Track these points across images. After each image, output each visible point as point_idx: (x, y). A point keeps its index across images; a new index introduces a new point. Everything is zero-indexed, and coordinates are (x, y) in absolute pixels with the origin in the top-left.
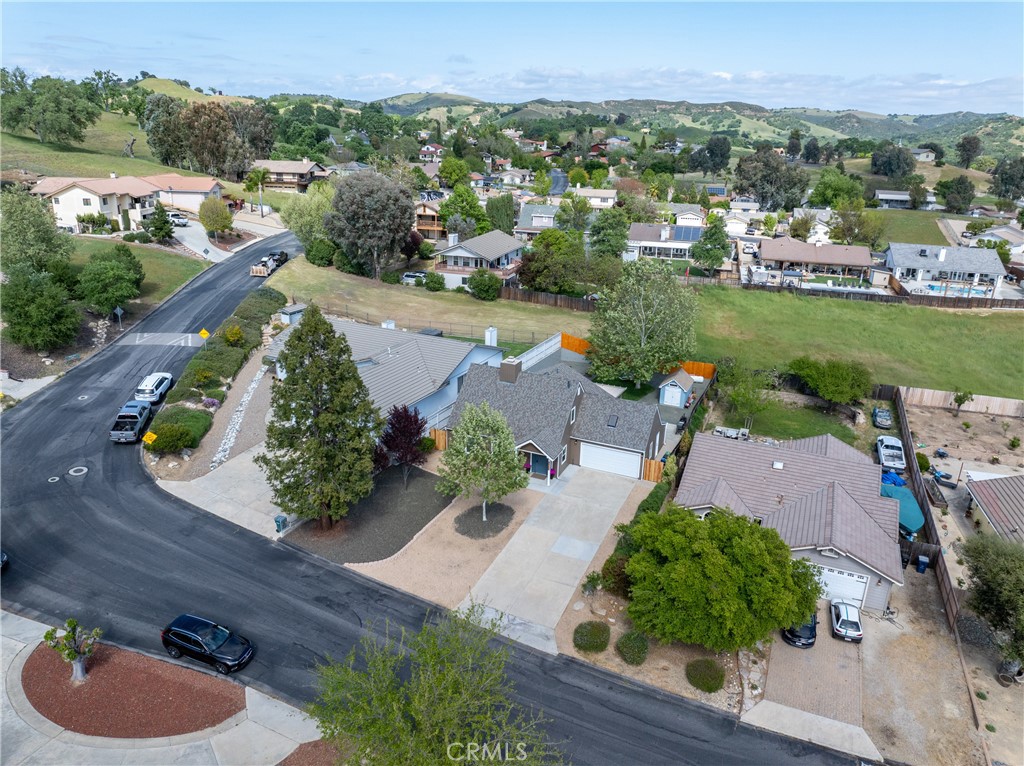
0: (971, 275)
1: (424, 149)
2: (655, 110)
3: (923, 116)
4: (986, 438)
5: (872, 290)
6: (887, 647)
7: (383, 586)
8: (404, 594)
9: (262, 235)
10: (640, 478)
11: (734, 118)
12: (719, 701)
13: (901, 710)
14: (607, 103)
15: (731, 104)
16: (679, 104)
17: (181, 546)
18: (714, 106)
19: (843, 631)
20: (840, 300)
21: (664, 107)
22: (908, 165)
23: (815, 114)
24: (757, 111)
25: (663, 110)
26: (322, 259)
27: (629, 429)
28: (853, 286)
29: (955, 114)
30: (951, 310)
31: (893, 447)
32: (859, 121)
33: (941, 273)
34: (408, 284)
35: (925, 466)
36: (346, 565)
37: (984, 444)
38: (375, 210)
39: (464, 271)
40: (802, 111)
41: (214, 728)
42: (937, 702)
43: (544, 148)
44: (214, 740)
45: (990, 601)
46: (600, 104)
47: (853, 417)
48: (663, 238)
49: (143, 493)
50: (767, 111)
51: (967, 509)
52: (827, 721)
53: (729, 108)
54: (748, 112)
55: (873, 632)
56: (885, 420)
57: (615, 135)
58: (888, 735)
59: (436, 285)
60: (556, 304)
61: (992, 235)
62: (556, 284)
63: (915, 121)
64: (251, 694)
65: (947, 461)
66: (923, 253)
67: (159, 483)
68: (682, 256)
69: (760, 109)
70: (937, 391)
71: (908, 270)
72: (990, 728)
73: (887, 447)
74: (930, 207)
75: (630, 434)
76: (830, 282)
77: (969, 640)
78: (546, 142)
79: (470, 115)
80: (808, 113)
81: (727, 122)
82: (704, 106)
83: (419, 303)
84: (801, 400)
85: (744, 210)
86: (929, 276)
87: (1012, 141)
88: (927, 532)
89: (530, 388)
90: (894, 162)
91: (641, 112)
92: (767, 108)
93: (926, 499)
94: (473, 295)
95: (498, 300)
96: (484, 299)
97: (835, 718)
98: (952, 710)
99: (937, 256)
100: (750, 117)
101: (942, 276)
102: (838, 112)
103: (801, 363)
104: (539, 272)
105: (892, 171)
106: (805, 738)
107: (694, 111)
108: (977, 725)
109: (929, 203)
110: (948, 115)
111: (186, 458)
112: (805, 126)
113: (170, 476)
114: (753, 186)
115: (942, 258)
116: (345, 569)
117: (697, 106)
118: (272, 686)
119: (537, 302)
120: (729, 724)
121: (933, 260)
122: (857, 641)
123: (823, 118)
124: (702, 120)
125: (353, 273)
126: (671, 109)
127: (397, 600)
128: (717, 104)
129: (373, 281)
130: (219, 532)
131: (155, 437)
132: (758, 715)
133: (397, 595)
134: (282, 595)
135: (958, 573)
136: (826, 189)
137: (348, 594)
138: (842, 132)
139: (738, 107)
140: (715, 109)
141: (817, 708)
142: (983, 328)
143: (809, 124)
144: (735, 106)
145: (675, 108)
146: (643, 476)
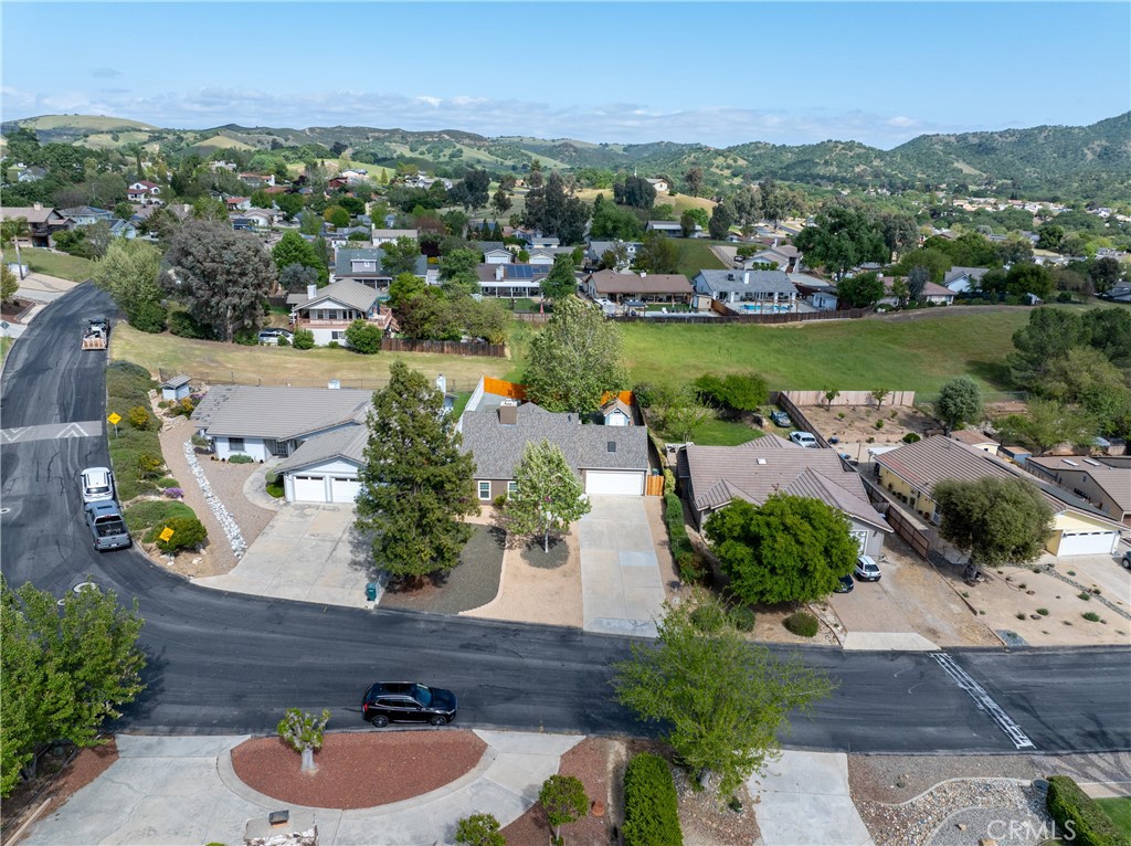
0: (771, 294)
1: (133, 187)
2: (368, 139)
3: (631, 146)
4: (857, 424)
5: (701, 314)
7: (509, 623)
8: (532, 625)
9: (40, 302)
10: (643, 495)
11: (454, 147)
12: (821, 639)
13: (929, 616)
14: (311, 130)
15: (448, 132)
16: (394, 132)
17: (285, 634)
18: (431, 134)
19: (868, 574)
20: (683, 324)
21: (376, 135)
22: (649, 195)
23: (531, 142)
24: (476, 140)
25: (377, 139)
26: (154, 324)
27: (629, 452)
28: (685, 312)
29: (658, 144)
30: (773, 325)
31: (808, 439)
32: (576, 150)
33: (747, 294)
34: (269, 344)
36: (461, 614)
37: (859, 429)
38: (234, 263)
39: (331, 325)
40: (519, 139)
41: (477, 768)
42: (945, 606)
43: (272, 183)
44: (487, 775)
46: (303, 131)
48: (498, 278)
49: (183, 594)
50: (486, 140)
52: (895, 634)
53: (447, 137)
54: (467, 141)
56: (786, 419)
57: (350, 168)
58: (932, 633)
59: (304, 343)
60: (442, 351)
61: (762, 258)
62: (444, 331)
63: (625, 150)
64: (483, 734)
65: (839, 445)
66: (730, 278)
67: (193, 581)
68: (520, 294)
69: (479, 138)
70: (802, 392)
71: (721, 293)
72: (982, 613)
73: (804, 439)
74: (696, 235)
75: (631, 456)
76: (664, 309)
78: (273, 176)
79: (145, 143)
80: (525, 142)
81: (448, 152)
82: (420, 134)
83: (297, 362)
84: (712, 411)
85: (546, 245)
86: (738, 298)
87: (713, 170)
89: (532, 427)
90: (638, 192)
91: (352, 140)
92: (486, 136)
94: (349, 348)
95: (380, 352)
96: (366, 353)
97: (897, 631)
99: (742, 279)
100: (468, 146)
101: (748, 297)
102: (553, 141)
103: (705, 381)
104: (425, 319)
105: (636, 201)
106: (889, 649)
107: (410, 140)
108: (975, 613)
109: (697, 231)
110: (653, 145)
111: (202, 551)
112: (526, 155)
113: (200, 572)
114: (539, 220)
115: (746, 281)
116: (463, 618)
117: (413, 134)
118: (494, 723)
119: (422, 351)
120: (838, 653)
121: (740, 283)
122: (877, 579)
123: (541, 146)
124: (420, 150)
125: (197, 338)
126: (385, 138)
127: (528, 631)
128: (434, 133)
129: (225, 343)
130: (307, 613)
131: (172, 532)
132: (852, 642)
133: (527, 628)
134: (427, 651)
136: (606, 221)
137: (484, 636)
138: (562, 162)
139: (457, 135)
140: (432, 137)
141: (882, 628)
142: (806, 338)
143: (530, 154)
144: (454, 134)
145: (389, 137)
146: (647, 491)
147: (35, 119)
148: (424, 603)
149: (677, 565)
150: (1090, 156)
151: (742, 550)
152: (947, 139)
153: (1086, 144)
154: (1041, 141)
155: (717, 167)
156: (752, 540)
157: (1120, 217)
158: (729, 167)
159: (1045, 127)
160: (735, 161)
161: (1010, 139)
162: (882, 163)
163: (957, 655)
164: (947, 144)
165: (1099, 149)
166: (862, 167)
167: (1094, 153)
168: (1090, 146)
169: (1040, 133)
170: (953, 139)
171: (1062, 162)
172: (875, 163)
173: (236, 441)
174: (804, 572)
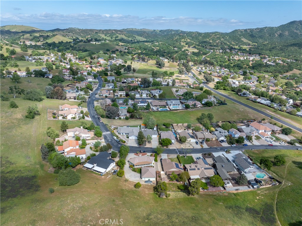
1: (64, 71)
2: (93, 32)
3: (161, 30)
4: (180, 128)
6: (176, 144)
7: (147, 147)
8: (149, 147)
11: (116, 35)
12: (168, 148)
13: (177, 146)
17: (133, 148)
18: (110, 30)
21: (96, 31)
22: (163, 65)
24: (121, 32)
25: (96, 33)
28: (165, 108)
30: (176, 111)
31: (173, 130)
33: (174, 105)
34: (116, 119)
35: (176, 131)
38: (115, 112)
39: (123, 116)
45: (180, 140)
47: (169, 128)
48: (139, 103)
51: (179, 134)
52: (174, 148)
53: (114, 31)
54: (119, 32)
55: (175, 143)
56: (172, 128)
57: (100, 57)
59: (120, 118)
60: (136, 119)
61: (179, 93)
67: (126, 145)
68: (143, 106)
70: (175, 124)
71: (170, 105)
75: (156, 133)
76: (162, 108)
77: (180, 143)
78: (85, 61)
81: (114, 36)
83: (120, 121)
84: (165, 127)
88: (177, 137)
93: (176, 134)
94: (125, 119)
95: (129, 119)
96: (127, 120)
98: (179, 146)
100: (120, 34)
102: (141, 29)
103: (164, 123)
107: (104, 32)
115: (174, 102)
116: (144, 147)
118: (147, 152)
120: (169, 149)
124: (107, 36)
125: (108, 118)
129: (112, 119)
132: (170, 148)
135: (179, 139)
139: (116, 31)
140: (110, 32)
143: (135, 36)
145: (99, 32)
146: (157, 137)
147: (4, 26)
148: (141, 146)
149: (159, 143)
150: (277, 36)
151: (163, 142)
152: (242, 31)
153: (276, 32)
154: (265, 31)
155: (182, 42)
156: (164, 141)
157: (268, 62)
158: (185, 42)
159: (267, 27)
160: (187, 40)
161: (258, 30)
162: (224, 40)
163: (177, 149)
164: (242, 32)
165: (279, 34)
166: (218, 41)
167: (278, 35)
168: (277, 33)
169: (265, 29)
170: (243, 31)
171: (269, 37)
172: (222, 40)
173: (123, 133)
174: (167, 144)
